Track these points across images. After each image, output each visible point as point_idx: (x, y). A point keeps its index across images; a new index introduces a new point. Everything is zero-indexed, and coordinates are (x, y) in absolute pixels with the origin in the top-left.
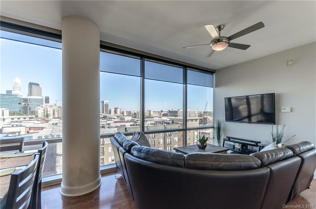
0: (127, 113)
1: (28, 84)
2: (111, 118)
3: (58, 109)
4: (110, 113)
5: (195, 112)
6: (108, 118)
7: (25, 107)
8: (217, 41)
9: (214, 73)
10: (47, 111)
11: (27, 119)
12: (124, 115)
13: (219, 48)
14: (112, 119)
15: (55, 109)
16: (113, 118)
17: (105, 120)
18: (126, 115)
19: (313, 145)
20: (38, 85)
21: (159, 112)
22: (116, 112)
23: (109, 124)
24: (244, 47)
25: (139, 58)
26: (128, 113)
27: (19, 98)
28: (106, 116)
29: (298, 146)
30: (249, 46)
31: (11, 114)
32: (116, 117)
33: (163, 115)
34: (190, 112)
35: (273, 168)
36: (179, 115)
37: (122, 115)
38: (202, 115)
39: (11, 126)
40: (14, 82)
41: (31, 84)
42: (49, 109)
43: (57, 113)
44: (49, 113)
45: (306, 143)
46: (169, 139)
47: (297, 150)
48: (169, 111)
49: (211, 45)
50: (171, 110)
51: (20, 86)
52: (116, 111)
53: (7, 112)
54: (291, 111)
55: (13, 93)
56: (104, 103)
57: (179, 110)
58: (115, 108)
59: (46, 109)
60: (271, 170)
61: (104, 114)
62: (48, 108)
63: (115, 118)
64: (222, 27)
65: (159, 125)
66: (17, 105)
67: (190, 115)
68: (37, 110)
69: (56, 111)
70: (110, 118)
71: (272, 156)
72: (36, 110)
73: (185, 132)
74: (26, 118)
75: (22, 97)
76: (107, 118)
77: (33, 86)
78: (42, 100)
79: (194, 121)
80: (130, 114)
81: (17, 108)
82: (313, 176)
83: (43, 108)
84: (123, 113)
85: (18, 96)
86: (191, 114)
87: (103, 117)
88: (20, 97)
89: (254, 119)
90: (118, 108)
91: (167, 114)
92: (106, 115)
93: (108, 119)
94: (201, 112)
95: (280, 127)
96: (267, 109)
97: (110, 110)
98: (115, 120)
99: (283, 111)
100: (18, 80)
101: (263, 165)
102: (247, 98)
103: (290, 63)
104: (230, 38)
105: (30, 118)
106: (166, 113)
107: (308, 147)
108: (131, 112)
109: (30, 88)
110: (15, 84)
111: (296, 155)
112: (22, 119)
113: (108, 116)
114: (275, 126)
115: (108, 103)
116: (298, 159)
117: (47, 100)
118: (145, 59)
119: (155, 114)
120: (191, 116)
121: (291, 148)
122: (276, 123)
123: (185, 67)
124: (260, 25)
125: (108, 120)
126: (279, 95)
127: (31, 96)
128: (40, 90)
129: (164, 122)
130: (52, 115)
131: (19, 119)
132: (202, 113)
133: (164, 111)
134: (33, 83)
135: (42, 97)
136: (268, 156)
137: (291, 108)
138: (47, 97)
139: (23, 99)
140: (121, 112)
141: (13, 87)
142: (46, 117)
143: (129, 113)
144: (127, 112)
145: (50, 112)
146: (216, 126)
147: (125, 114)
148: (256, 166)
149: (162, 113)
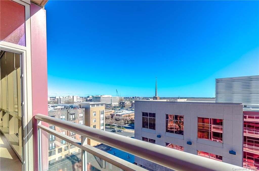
21: (82, 97)
26: (52, 99)
34: (111, 98)
36: (102, 100)
38: (122, 100)
46: (94, 119)
48: (93, 96)
57: (102, 96)
79: (100, 105)
86: (112, 100)
91: (92, 99)
119: (79, 99)
132: (123, 98)
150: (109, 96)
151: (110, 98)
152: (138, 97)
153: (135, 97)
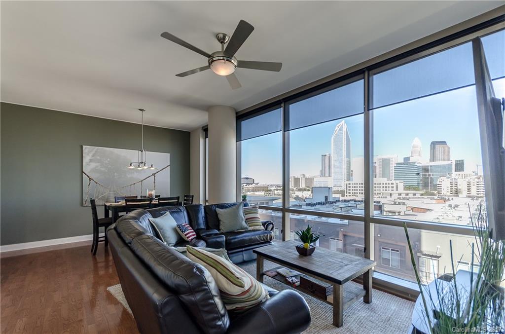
1: (430, 144)
3: (478, 181)
7: (425, 178)
10: (456, 184)
11: (418, 196)
15: (471, 181)
20: (444, 143)
27: (416, 166)
31: (407, 188)
39: (393, 203)
40: (412, 144)
41: (434, 144)
42: (460, 181)
43: (475, 187)
44: (459, 187)
51: (419, 150)
53: (401, 186)
55: (412, 160)
59: (454, 181)
62: (458, 180)
66: (415, 176)
68: (440, 183)
69: (472, 184)
72: (438, 183)
74: (415, 194)
75: (420, 165)
77: (437, 147)
78: (450, 166)
81: (414, 181)
83: (449, 180)
85: (416, 164)
88: (418, 165)
100: (417, 141)
105: (422, 195)
109: (432, 150)
110: (413, 148)
112: (411, 196)
117: (460, 166)
127: (434, 162)
128: (448, 150)
130: (464, 192)
131: (407, 194)
134: (437, 142)
135: (450, 162)
138: (460, 161)
139: (423, 167)
141: (412, 152)
142: (454, 194)
145: (462, 186)
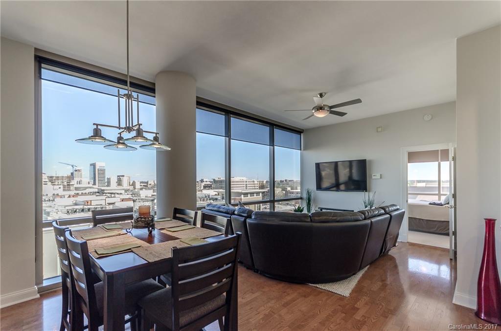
0: (141, 184)
2: (114, 194)
4: (109, 184)
5: (254, 182)
6: (108, 193)
8: (320, 108)
9: (302, 132)
12: (136, 188)
13: (320, 115)
14: (116, 195)
16: (118, 194)
17: (104, 197)
18: (140, 187)
19: (398, 207)
22: (119, 183)
23: (113, 204)
24: (342, 114)
25: (224, 113)
26: (143, 184)
28: (104, 190)
29: (387, 207)
30: (346, 114)
32: (123, 192)
33: (205, 187)
35: (372, 220)
36: (232, 186)
37: (131, 188)
38: (264, 186)
45: (394, 205)
47: (387, 209)
48: (214, 180)
49: (313, 111)
50: (217, 179)
52: (121, 180)
54: (381, 178)
56: (97, 168)
58: (118, 176)
60: (371, 222)
61: (96, 186)
63: (121, 194)
64: (324, 94)
65: (202, 202)
67: (246, 187)
70: (111, 193)
71: (371, 213)
73: (272, 204)
76: (106, 193)
79: (255, 194)
80: (147, 186)
82: (398, 234)
84: (134, 184)
86: (248, 186)
87: (98, 192)
89: (342, 187)
90: (123, 176)
91: (211, 185)
92: (103, 188)
93: (109, 195)
94: (263, 182)
95: (371, 194)
96: (356, 176)
97: (109, 179)
98: (122, 197)
99: (373, 177)
101: (365, 219)
102: (336, 164)
103: (380, 130)
104: (331, 107)
106: (209, 183)
107: (395, 208)
108: (149, 183)
111: (386, 213)
113: (107, 190)
114: (367, 193)
115: (104, 167)
116: (388, 216)
118: (231, 115)
120: (248, 188)
121: (383, 208)
122: (368, 190)
123: (273, 125)
124: (358, 101)
125: (108, 197)
126: (370, 161)
129: (209, 197)
132: (265, 182)
133: (205, 180)
136: (368, 213)
137: (381, 175)
140: (130, 182)
143: (145, 185)
144: (141, 182)
146: (305, 196)
147: (138, 186)
148: (361, 219)
149: (203, 184)
150: (242, 178)
151: (245, 183)
152: (291, 181)
153: (285, 182)
